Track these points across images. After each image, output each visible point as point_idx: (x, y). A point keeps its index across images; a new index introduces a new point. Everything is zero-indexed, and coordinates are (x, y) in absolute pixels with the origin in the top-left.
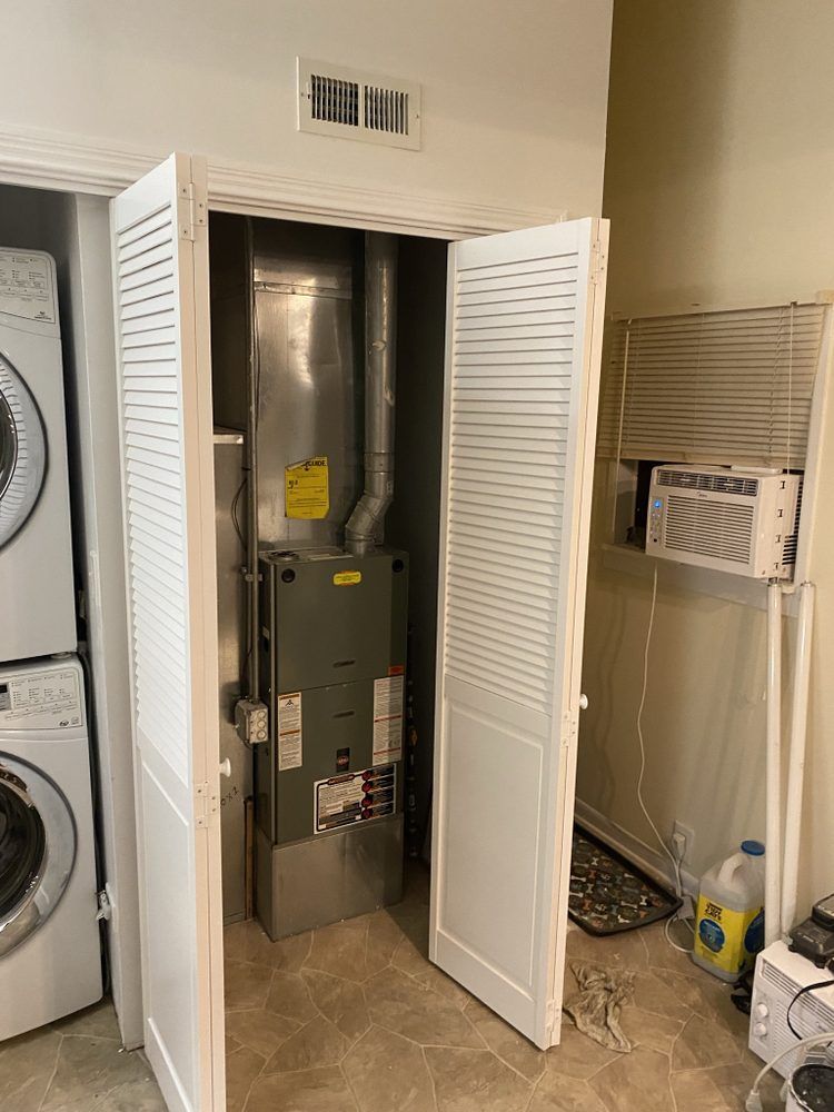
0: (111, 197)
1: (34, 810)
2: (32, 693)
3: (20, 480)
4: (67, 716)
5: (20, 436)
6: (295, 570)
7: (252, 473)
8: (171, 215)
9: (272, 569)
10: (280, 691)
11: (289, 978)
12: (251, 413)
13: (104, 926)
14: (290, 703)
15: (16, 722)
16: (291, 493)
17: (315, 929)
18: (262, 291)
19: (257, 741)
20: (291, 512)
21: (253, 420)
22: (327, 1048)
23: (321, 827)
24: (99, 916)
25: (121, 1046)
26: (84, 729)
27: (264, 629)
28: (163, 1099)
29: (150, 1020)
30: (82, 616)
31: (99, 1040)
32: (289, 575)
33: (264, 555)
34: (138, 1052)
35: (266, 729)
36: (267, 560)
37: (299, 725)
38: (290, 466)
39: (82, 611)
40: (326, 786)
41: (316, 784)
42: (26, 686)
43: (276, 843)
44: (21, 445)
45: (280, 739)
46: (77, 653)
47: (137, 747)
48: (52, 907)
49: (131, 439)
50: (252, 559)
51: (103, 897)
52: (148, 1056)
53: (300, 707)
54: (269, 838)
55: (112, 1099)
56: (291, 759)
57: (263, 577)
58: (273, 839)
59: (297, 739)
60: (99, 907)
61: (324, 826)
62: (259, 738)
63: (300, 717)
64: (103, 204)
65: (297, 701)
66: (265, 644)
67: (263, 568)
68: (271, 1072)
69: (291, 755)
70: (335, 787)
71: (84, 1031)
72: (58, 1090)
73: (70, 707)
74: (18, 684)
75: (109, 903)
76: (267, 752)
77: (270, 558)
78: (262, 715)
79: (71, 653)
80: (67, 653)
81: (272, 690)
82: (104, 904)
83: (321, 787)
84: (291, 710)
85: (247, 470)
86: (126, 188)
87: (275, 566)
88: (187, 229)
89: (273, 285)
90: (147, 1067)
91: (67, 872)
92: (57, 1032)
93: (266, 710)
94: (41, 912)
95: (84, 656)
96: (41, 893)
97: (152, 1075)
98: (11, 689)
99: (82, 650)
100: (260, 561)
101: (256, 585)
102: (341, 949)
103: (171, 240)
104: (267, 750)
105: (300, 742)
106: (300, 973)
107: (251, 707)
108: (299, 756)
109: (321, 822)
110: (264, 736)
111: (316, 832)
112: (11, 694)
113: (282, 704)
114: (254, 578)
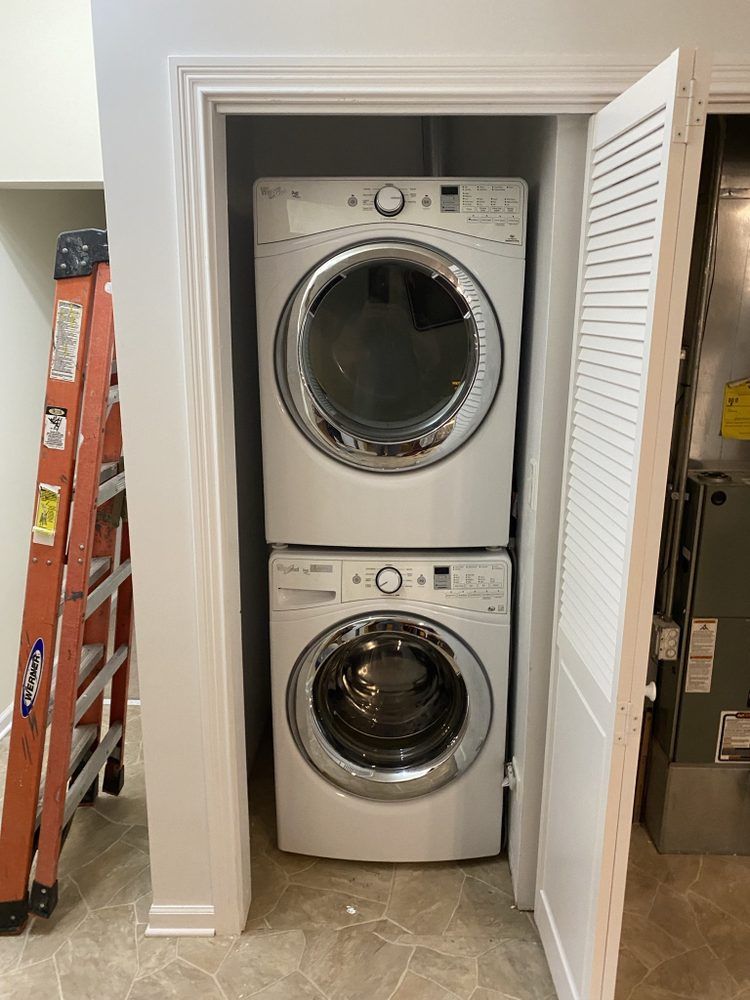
0: (592, 114)
1: (461, 679)
2: (469, 578)
3: (478, 391)
4: (494, 603)
5: (482, 351)
6: (726, 492)
7: (691, 391)
8: (666, 117)
9: (702, 488)
10: (695, 614)
11: (674, 896)
12: (698, 328)
13: (507, 793)
14: (705, 628)
15: (454, 601)
16: (730, 411)
17: (704, 854)
18: (726, 198)
19: (665, 658)
20: (727, 431)
21: (700, 334)
22: (712, 983)
23: (722, 757)
24: (504, 784)
25: (513, 903)
26: (508, 617)
27: (685, 549)
28: (548, 968)
29: (542, 892)
30: (514, 515)
31: (494, 890)
32: (719, 498)
33: (693, 474)
34: (527, 914)
35: (676, 649)
36: (697, 480)
37: (712, 652)
38: (732, 382)
39: (514, 511)
40: (734, 718)
41: (723, 713)
42: (464, 572)
43: (674, 760)
44: (482, 359)
45: (690, 661)
46: (507, 549)
47: (557, 646)
48: (467, 764)
49: (584, 355)
50: (680, 477)
51: (510, 769)
52: (537, 921)
53: (715, 634)
54: (666, 752)
55: (504, 950)
56: (698, 683)
57: (690, 497)
58: (671, 755)
59: (709, 666)
60: (505, 775)
61: (727, 757)
62: (667, 656)
63: (713, 643)
64: (582, 122)
65: (713, 627)
66: (683, 565)
67: (691, 487)
68: (653, 984)
69: (699, 679)
70: (745, 721)
71: (484, 877)
72: (459, 922)
73: (499, 596)
74: (459, 568)
75: (514, 776)
76: (674, 670)
77: (699, 477)
78: (673, 634)
79: (503, 547)
80: (499, 547)
81: (687, 611)
82: (511, 775)
83: (728, 719)
84: (705, 635)
85: (687, 386)
86: (607, 103)
87: (705, 487)
88: (681, 131)
89: (740, 191)
90: (534, 932)
91: (482, 738)
92: (461, 870)
93: (678, 630)
94: (459, 767)
95: (513, 551)
96: (460, 749)
97: (539, 941)
98: (452, 572)
99: (512, 546)
100: (689, 480)
101: (681, 503)
102: (731, 885)
103: (660, 145)
104: (674, 668)
105: (711, 669)
106: (687, 895)
107: (663, 624)
108: (708, 682)
109: (724, 752)
110: (672, 655)
111: (717, 761)
112: (452, 577)
113: (696, 627)
114: (681, 497)
